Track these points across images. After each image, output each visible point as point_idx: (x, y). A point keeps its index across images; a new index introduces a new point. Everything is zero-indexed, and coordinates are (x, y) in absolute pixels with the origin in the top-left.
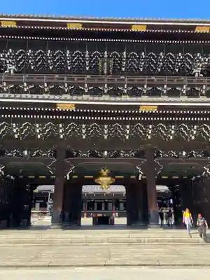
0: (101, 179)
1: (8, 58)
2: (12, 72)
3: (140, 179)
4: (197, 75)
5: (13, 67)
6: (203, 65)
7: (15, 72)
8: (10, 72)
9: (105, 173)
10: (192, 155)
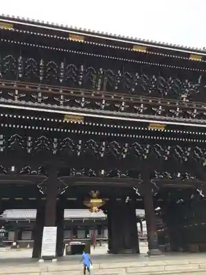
3: (126, 202)
6: (190, 91)
10: (185, 177)
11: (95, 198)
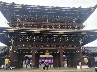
1: (18, 16)
2: (19, 21)
3: (57, 53)
4: (74, 23)
5: (20, 19)
6: (76, 20)
7: (20, 21)
8: (18, 21)
10: (73, 46)
11: (47, 52)
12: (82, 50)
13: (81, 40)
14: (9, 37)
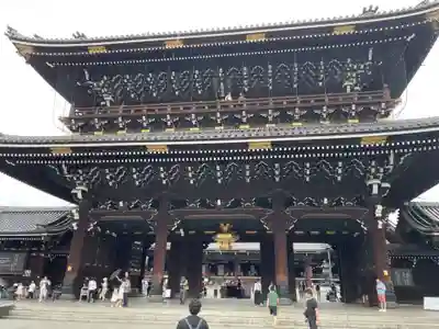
0: (219, 236)
2: (108, 103)
5: (110, 98)
7: (111, 103)
9: (225, 228)
10: (339, 203)
12: (380, 223)
13: (378, 171)
14: (66, 172)
